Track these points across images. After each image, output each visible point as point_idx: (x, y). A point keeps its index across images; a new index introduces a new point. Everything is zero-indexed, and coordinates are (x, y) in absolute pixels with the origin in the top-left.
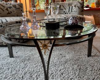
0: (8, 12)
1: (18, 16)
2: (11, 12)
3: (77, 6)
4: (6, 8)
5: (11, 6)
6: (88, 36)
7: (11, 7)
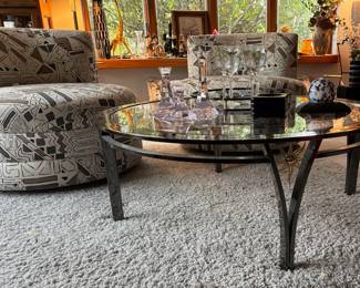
0: (41, 64)
1: (79, 81)
2: (53, 66)
3: (277, 47)
4: (31, 50)
5: (51, 41)
6: (346, 137)
7: (51, 47)
